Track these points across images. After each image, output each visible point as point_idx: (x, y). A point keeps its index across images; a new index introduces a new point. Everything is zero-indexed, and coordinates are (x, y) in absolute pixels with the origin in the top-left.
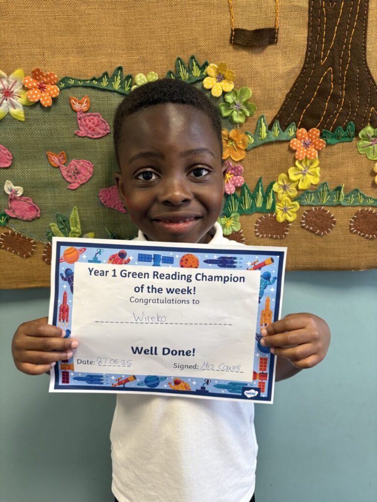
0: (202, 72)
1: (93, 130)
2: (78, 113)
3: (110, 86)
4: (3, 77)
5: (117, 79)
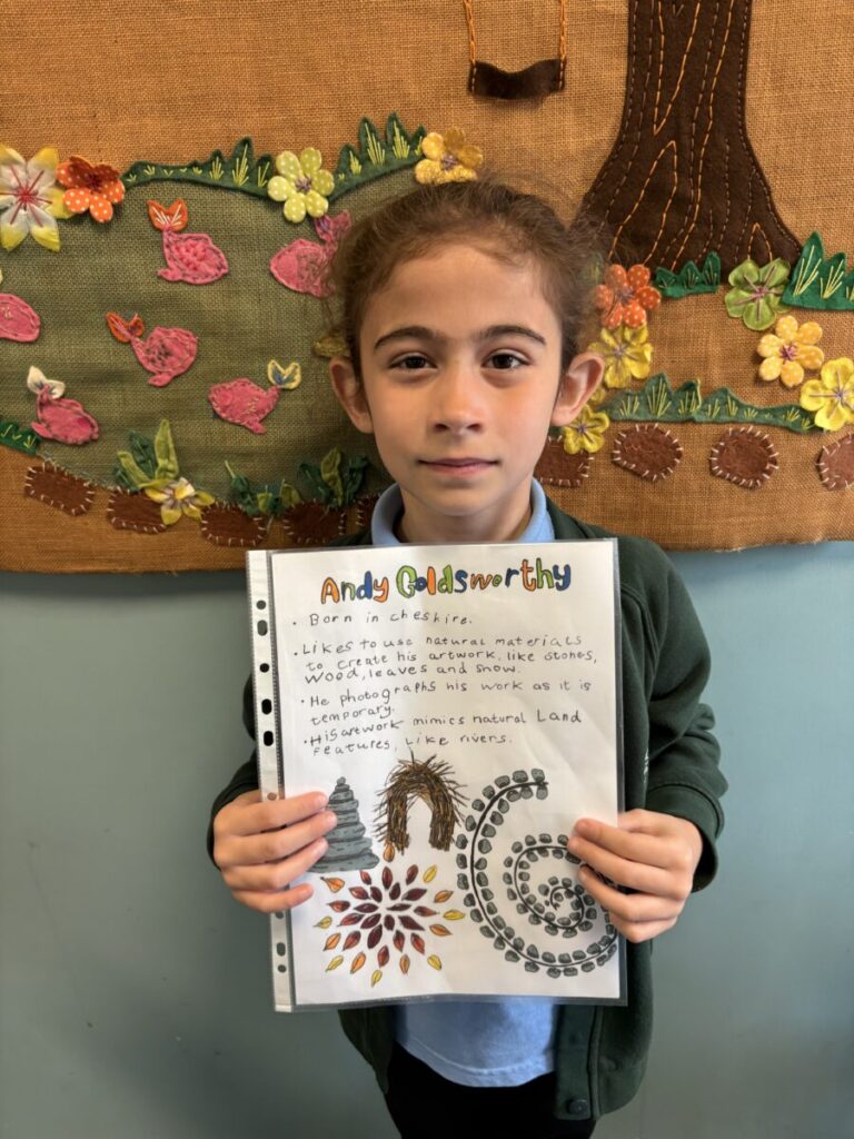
0: (412, 149)
1: (195, 269)
2: (165, 234)
3: (226, 178)
4: (16, 162)
5: (240, 163)
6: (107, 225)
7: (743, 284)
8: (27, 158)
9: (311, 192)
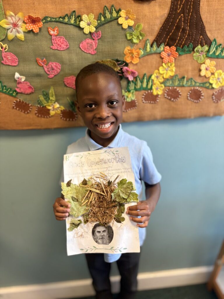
0: (117, 14)
2: (53, 36)
3: (69, 21)
4: (13, 16)
5: (72, 17)
6: (37, 33)
7: (198, 51)
8: (15, 15)
9: (91, 26)
